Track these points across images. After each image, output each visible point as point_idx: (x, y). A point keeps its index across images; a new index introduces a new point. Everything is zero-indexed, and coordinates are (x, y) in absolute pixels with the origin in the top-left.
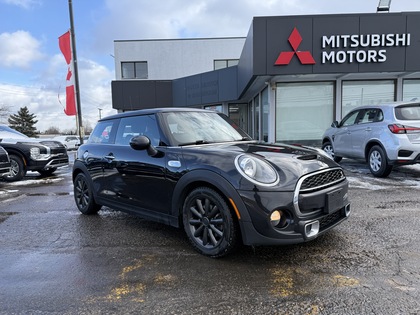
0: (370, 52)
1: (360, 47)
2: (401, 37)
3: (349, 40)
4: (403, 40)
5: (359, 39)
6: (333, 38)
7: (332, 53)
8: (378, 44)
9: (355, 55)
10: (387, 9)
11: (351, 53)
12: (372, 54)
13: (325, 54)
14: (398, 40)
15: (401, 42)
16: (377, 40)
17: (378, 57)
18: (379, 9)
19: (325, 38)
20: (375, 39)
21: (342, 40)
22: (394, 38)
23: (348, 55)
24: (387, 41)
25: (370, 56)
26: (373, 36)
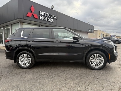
1: (48, 17)
3: (46, 14)
6: (42, 12)
7: (42, 17)
9: (47, 19)
10: (53, 9)
11: (47, 18)
14: (55, 17)
17: (52, 21)
18: (51, 8)
20: (51, 16)
25: (50, 20)
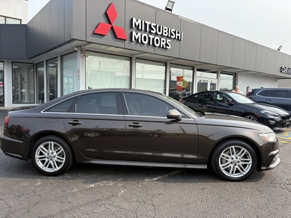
0: (162, 39)
1: (156, 33)
2: (178, 33)
4: (179, 35)
5: (156, 27)
6: (140, 21)
7: (139, 34)
8: (167, 35)
9: (153, 40)
10: (171, 10)
11: (151, 37)
12: (163, 41)
13: (134, 33)
14: (177, 35)
15: (178, 37)
16: (166, 31)
19: (134, 20)
21: (146, 24)
22: (175, 32)
23: (149, 38)
24: (171, 34)
25: (162, 43)
26: (164, 28)
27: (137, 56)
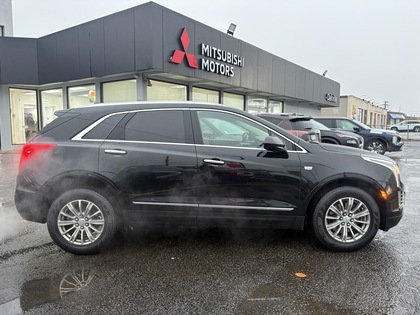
0: (227, 66)
1: (221, 61)
3: (216, 51)
5: (221, 53)
6: (208, 47)
7: (208, 62)
8: (230, 61)
9: (219, 67)
10: (233, 34)
11: (218, 64)
13: (203, 61)
14: (239, 61)
17: (230, 73)
19: (203, 46)
20: (229, 57)
21: (213, 51)
22: (237, 59)
23: (216, 66)
24: (234, 61)
25: (226, 70)
26: (228, 54)
27: (196, 84)
